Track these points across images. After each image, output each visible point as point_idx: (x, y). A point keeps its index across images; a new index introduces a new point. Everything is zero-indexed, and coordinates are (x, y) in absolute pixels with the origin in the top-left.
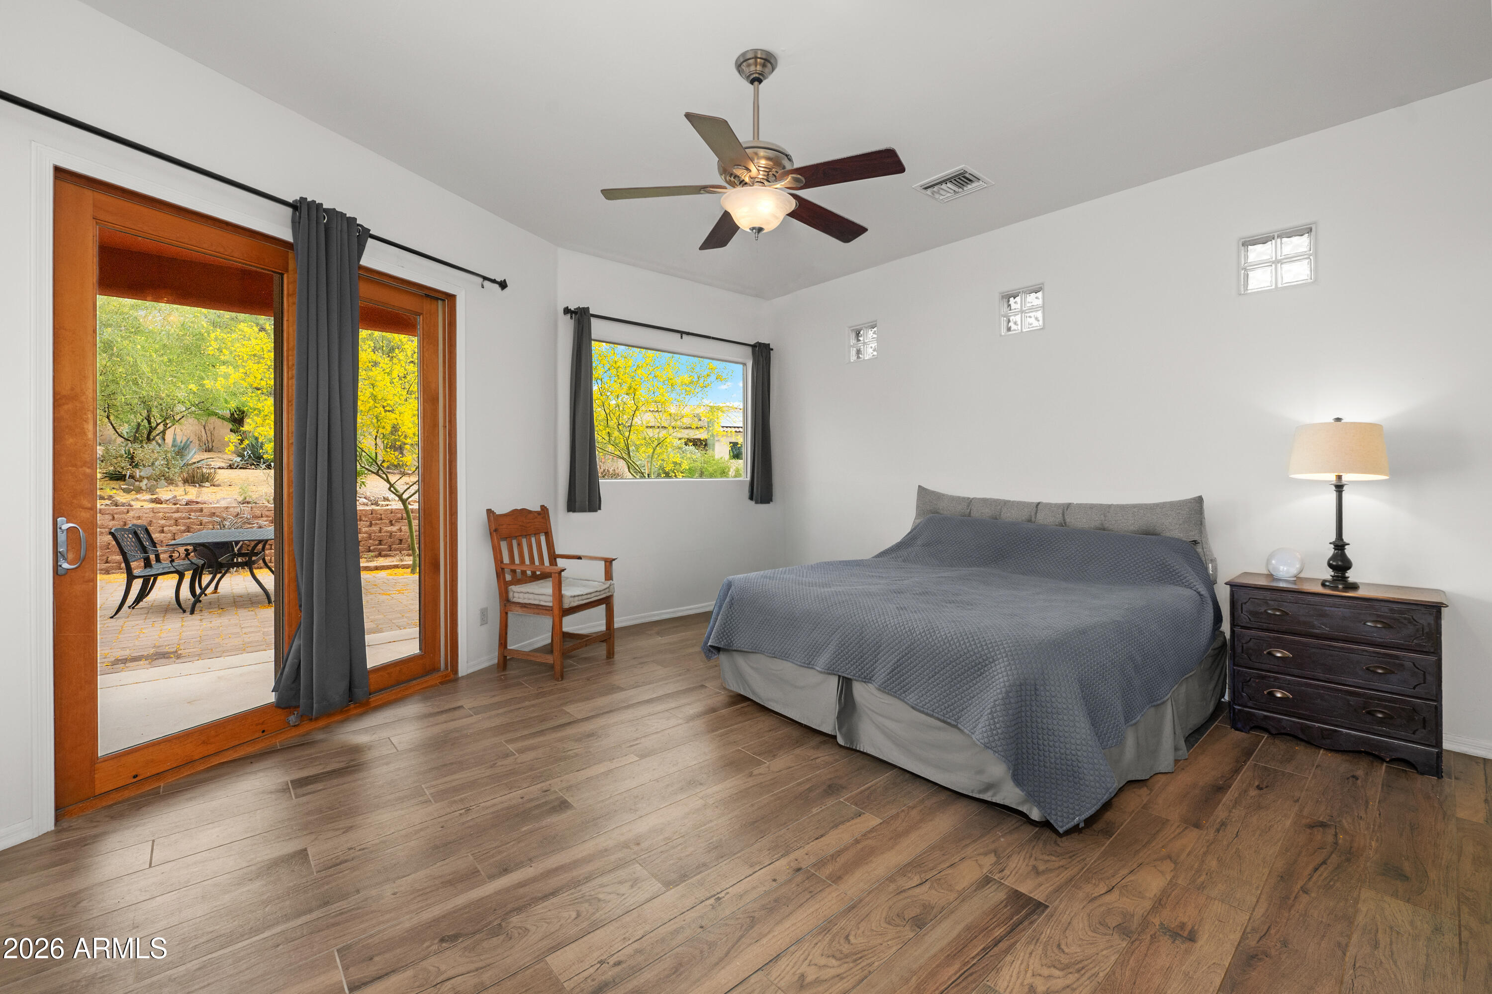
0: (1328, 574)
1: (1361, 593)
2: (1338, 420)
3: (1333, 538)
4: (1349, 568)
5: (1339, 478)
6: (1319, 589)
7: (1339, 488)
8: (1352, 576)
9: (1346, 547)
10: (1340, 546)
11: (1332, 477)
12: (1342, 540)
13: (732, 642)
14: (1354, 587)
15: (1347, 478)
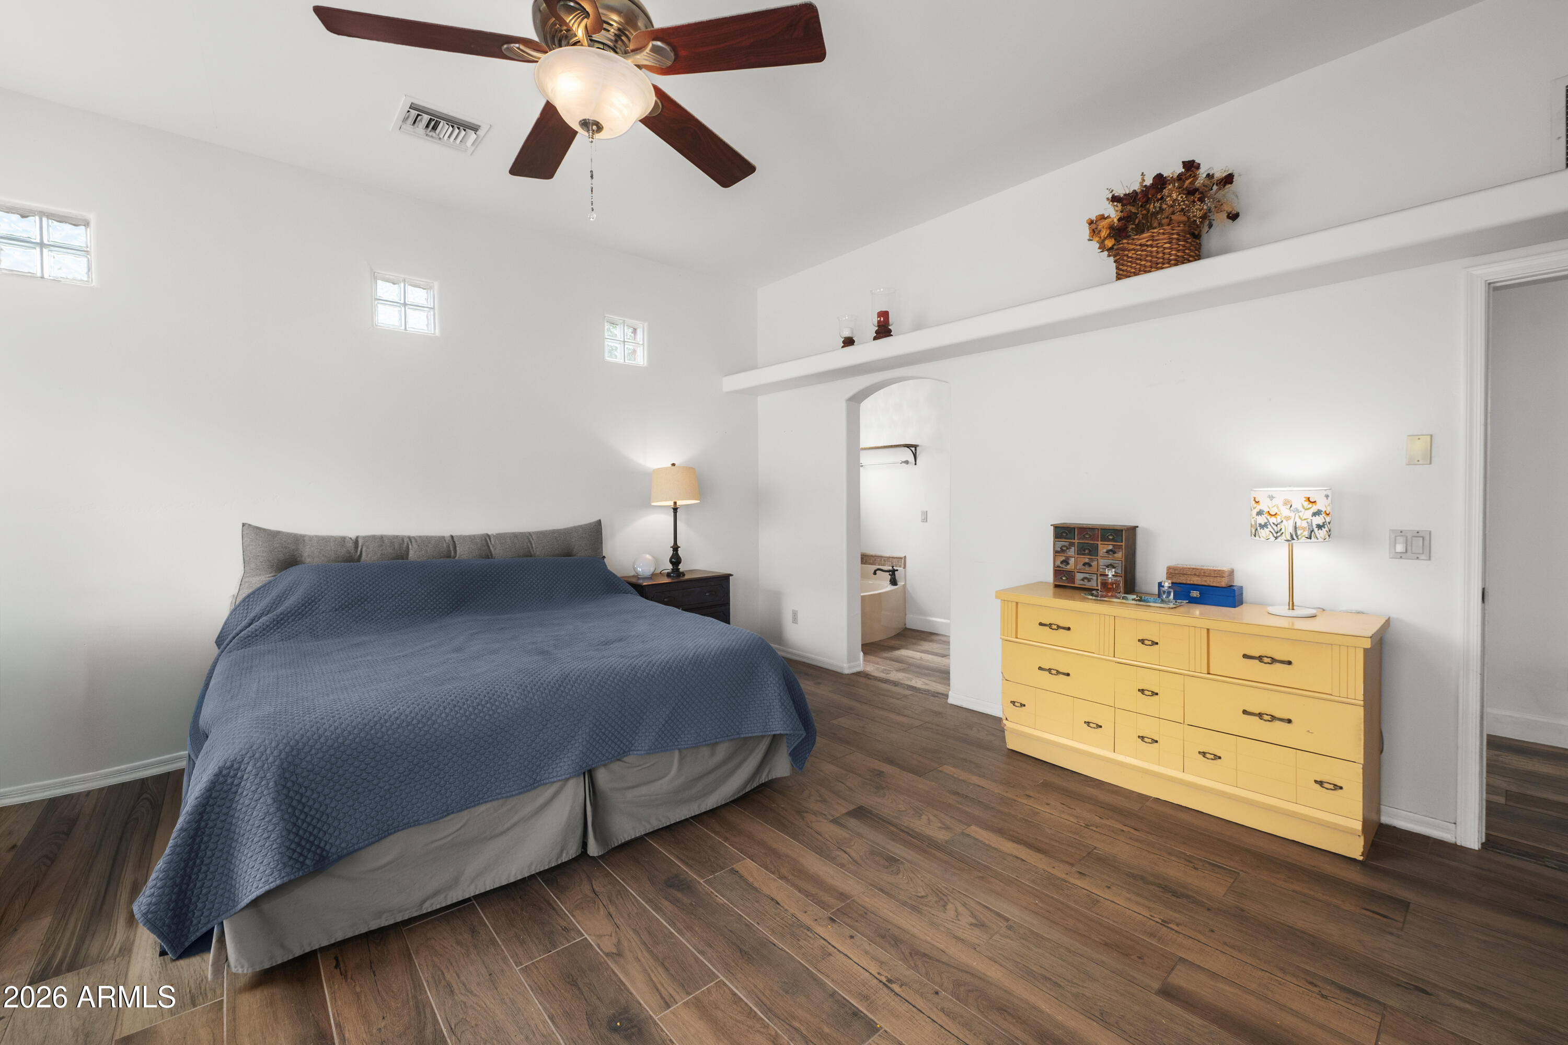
0: (669, 567)
1: (687, 577)
2: (673, 465)
3: (672, 544)
4: (680, 563)
5: (675, 503)
6: (666, 580)
7: (675, 510)
8: (682, 567)
9: (679, 549)
10: (676, 548)
11: (672, 503)
12: (677, 544)
13: (323, 850)
14: (683, 574)
15: (679, 503)
